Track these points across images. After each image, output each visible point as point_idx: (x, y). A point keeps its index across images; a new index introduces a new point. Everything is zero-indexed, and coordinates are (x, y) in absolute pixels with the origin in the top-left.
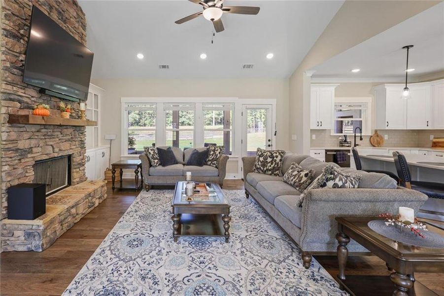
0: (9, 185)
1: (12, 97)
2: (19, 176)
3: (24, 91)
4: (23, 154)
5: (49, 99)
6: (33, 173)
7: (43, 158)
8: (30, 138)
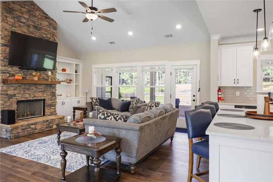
2: (8, 106)
3: (11, 69)
4: (10, 97)
5: (27, 71)
6: (16, 106)
7: (23, 99)
8: (15, 90)
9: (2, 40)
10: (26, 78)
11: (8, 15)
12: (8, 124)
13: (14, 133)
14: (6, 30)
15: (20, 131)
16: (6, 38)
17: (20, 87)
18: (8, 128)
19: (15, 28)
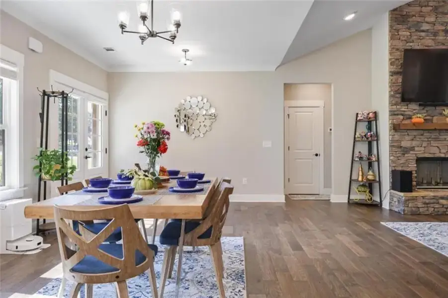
0: (393, 169)
1: (396, 113)
2: (402, 165)
3: (406, 107)
4: (406, 151)
5: (434, 108)
6: (415, 165)
7: (427, 155)
8: (413, 140)
9: (392, 67)
10: (431, 121)
11: (400, 27)
12: (401, 191)
13: (410, 206)
14: (397, 50)
15: (420, 205)
16: (397, 62)
17: (422, 135)
18: (401, 197)
19: (411, 44)
